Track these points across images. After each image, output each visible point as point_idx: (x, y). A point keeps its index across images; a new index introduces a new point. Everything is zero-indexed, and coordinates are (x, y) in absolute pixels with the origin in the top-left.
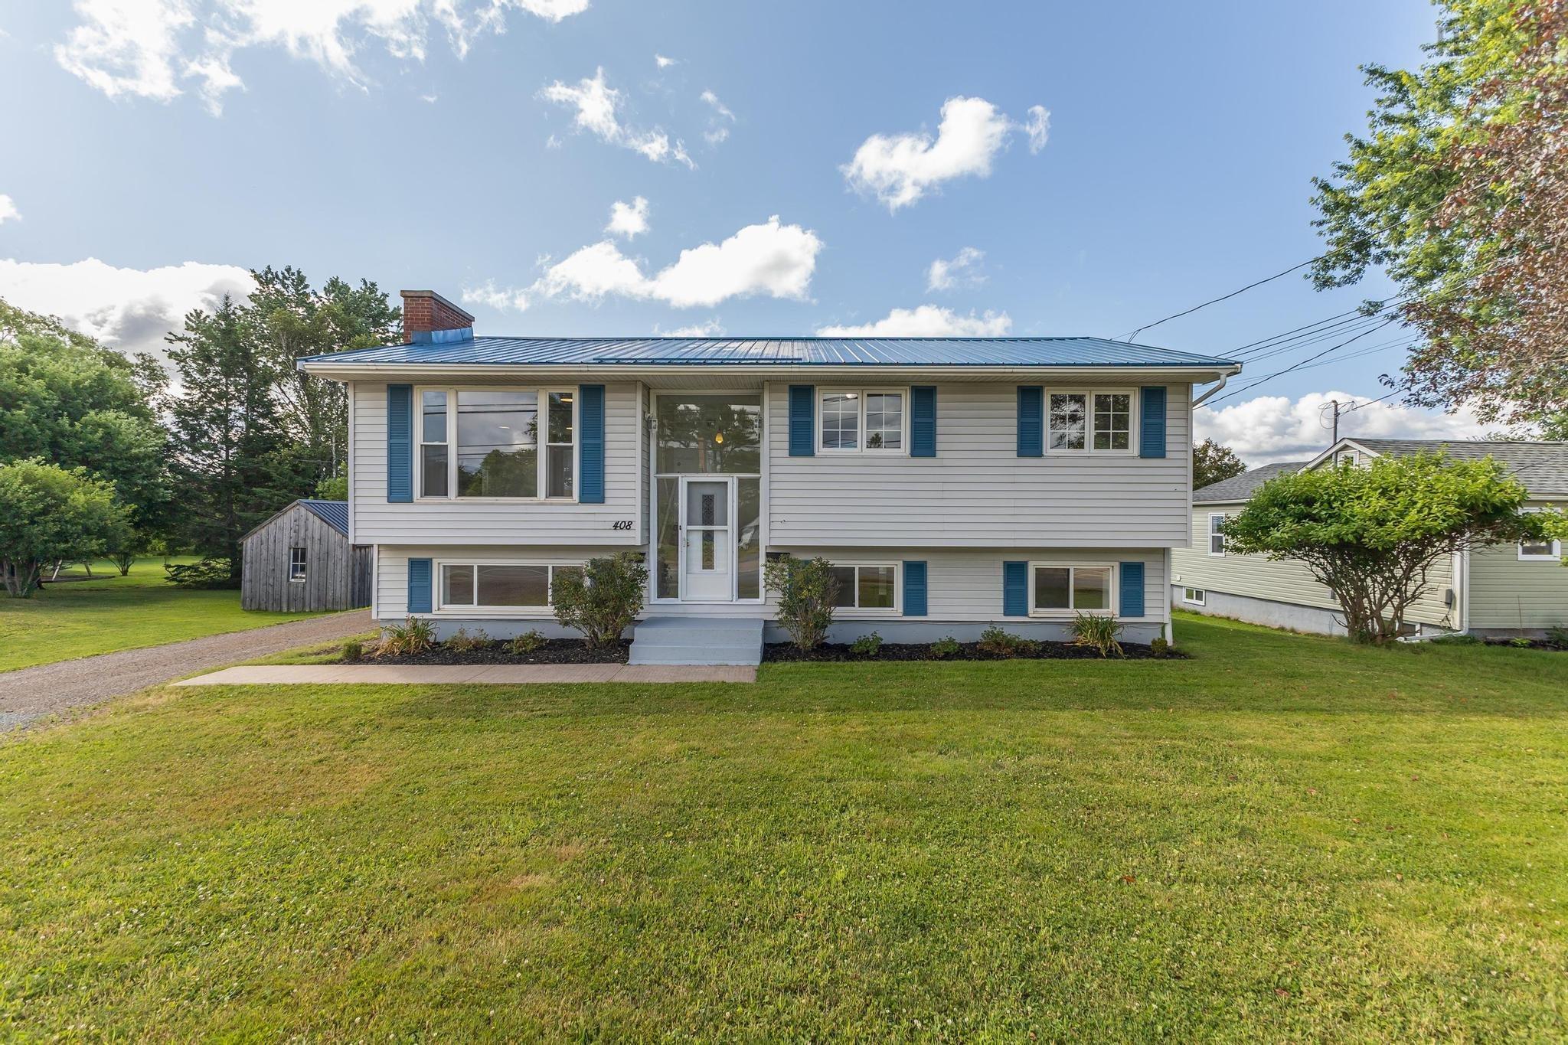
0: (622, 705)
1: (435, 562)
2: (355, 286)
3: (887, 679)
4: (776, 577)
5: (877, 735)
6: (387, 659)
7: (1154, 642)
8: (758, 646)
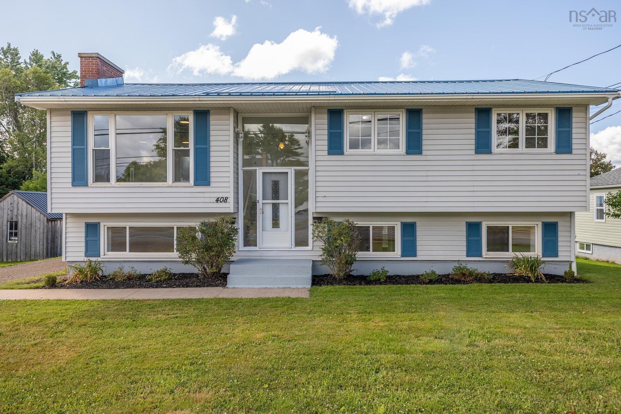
0: (226, 311)
1: (102, 225)
2: (47, 56)
3: (394, 295)
4: (319, 232)
5: (394, 327)
6: (73, 285)
7: (566, 273)
8: (309, 276)
